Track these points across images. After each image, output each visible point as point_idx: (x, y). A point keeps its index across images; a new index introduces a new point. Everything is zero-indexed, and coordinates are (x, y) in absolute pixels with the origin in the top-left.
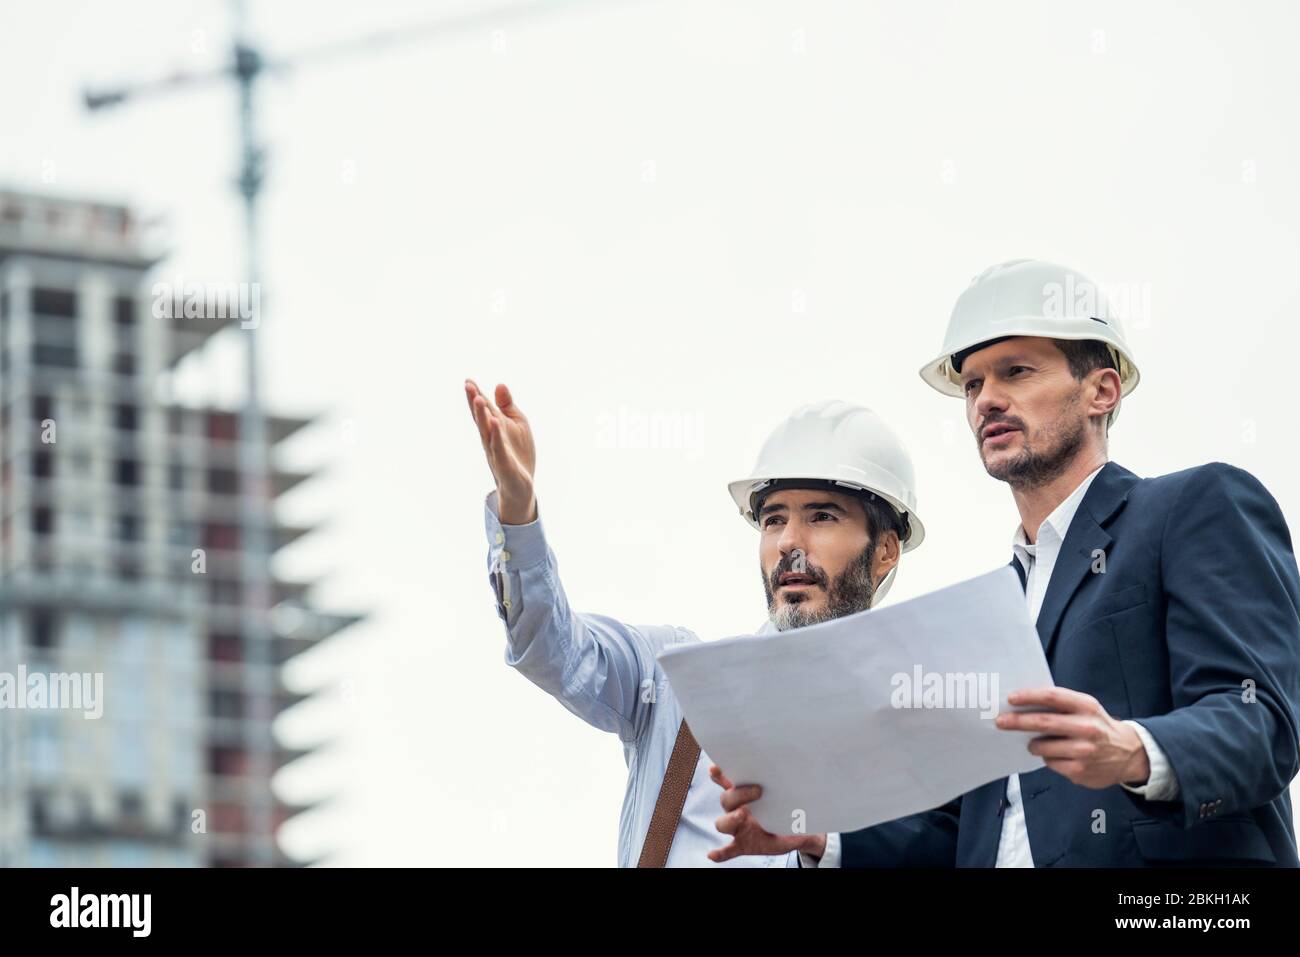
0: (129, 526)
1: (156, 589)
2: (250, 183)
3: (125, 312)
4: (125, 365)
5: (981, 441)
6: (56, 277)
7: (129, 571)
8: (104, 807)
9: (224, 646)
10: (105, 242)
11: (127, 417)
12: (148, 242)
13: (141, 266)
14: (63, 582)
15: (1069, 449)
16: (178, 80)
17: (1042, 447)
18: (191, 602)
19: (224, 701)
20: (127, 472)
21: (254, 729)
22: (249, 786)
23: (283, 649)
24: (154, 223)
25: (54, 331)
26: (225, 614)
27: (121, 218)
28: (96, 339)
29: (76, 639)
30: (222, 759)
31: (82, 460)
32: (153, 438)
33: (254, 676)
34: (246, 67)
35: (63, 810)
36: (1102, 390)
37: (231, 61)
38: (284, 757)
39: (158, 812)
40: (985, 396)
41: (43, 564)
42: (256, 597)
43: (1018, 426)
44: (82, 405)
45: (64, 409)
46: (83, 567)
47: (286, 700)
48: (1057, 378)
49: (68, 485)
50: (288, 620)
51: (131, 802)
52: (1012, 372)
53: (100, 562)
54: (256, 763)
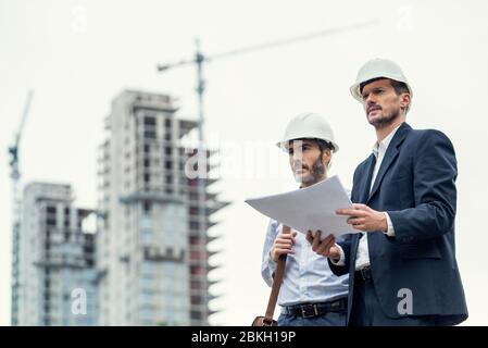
0: (169, 179)
1: (176, 196)
2: (200, 90)
3: (168, 123)
4: (168, 137)
5: (368, 113)
6: (151, 114)
7: (169, 191)
8: (163, 252)
9: (193, 210)
10: (163, 105)
11: (168, 151)
12: (174, 105)
13: (172, 111)
14: (151, 194)
15: (395, 116)
16: (182, 63)
17: (386, 115)
18: (185, 198)
19: (194, 225)
20: (169, 165)
21: (201, 232)
22: (200, 247)
23: (209, 212)
24: (176, 100)
25: (150, 128)
26: (194, 203)
27: (167, 99)
28: (161, 130)
29: (155, 208)
30: (193, 240)
31: (157, 161)
32: (175, 156)
33: (201, 219)
34: (200, 59)
35: (152, 253)
36: (405, 100)
37: (196, 58)
38: (209, 239)
39: (177, 253)
40: (369, 99)
41: (147, 189)
42: (202, 198)
43: (380, 108)
44: (157, 147)
45: (152, 149)
46: (157, 189)
47: (210, 225)
48: (391, 94)
49: (153, 168)
50: (210, 204)
51: (170, 251)
52: (377, 92)
53: (162, 188)
54: (202, 241)
